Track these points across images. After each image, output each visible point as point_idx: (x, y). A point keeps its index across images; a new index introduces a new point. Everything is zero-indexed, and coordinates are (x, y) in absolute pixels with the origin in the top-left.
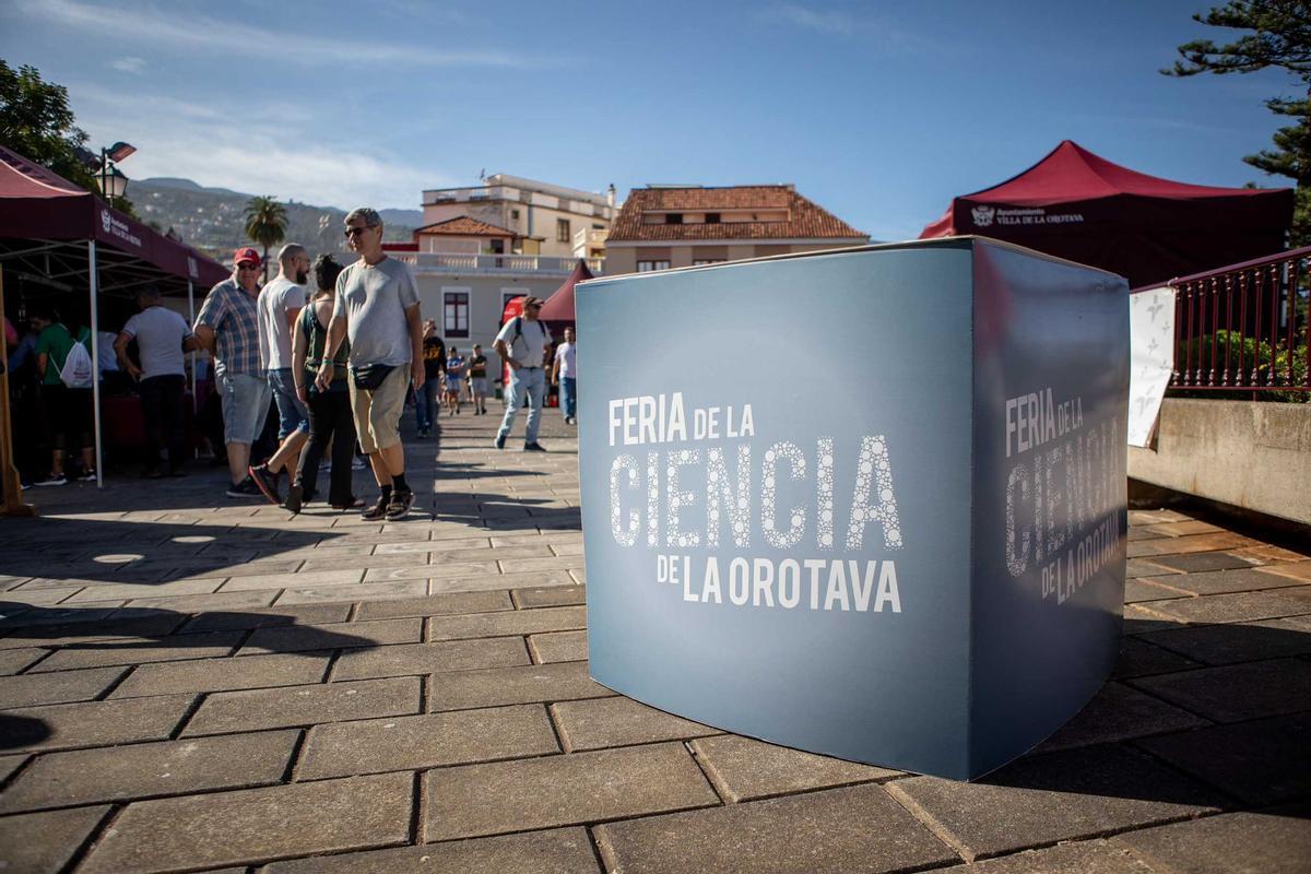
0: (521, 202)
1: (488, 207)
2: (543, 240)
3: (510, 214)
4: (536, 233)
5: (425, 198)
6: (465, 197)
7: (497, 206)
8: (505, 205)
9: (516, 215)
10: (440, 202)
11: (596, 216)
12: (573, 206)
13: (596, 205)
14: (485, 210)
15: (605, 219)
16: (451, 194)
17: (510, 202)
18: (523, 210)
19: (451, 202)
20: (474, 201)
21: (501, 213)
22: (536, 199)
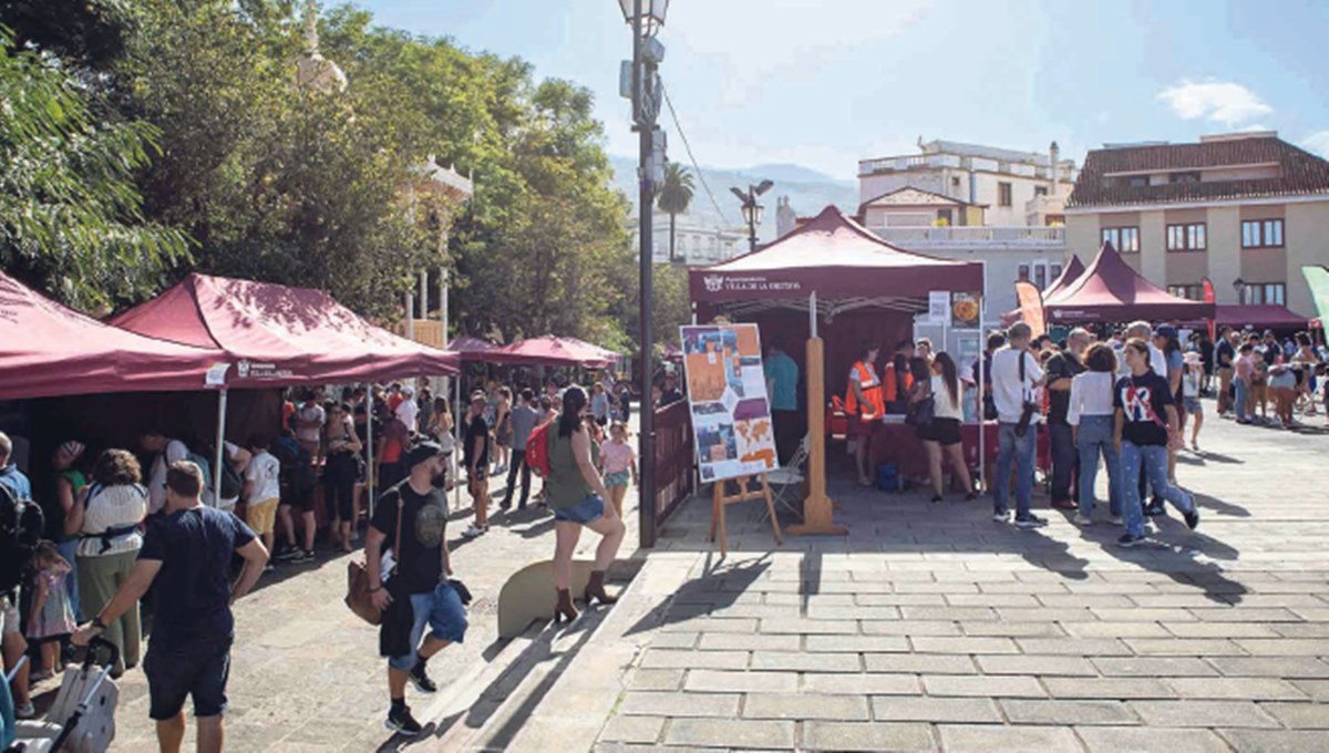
0: (961, 169)
1: (929, 175)
2: (987, 207)
3: (950, 180)
4: (979, 200)
5: (861, 168)
6: (903, 167)
7: (937, 174)
8: (945, 172)
9: (956, 181)
10: (878, 173)
11: (1039, 177)
12: (1015, 169)
13: (1037, 166)
14: (924, 179)
15: (1047, 180)
16: (888, 164)
17: (950, 169)
18: (964, 176)
19: (890, 171)
20: (911, 169)
21: (941, 179)
22: (977, 163)
